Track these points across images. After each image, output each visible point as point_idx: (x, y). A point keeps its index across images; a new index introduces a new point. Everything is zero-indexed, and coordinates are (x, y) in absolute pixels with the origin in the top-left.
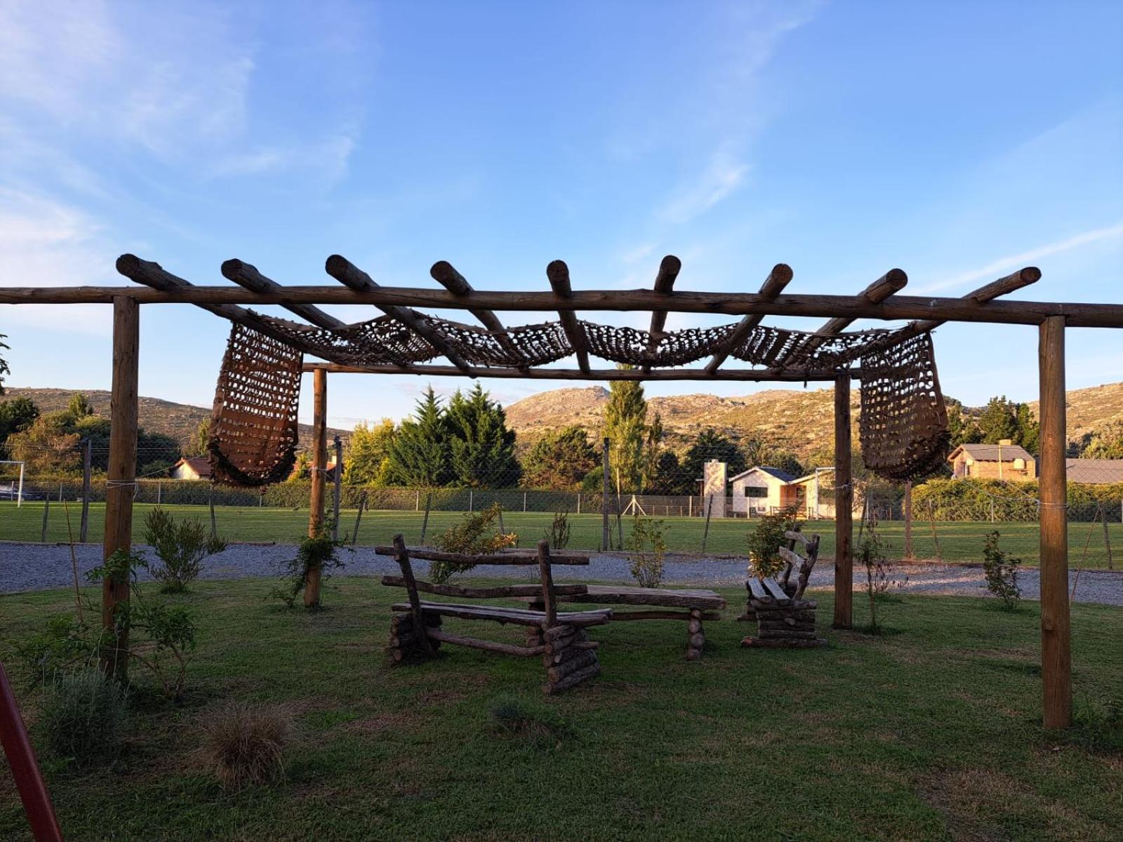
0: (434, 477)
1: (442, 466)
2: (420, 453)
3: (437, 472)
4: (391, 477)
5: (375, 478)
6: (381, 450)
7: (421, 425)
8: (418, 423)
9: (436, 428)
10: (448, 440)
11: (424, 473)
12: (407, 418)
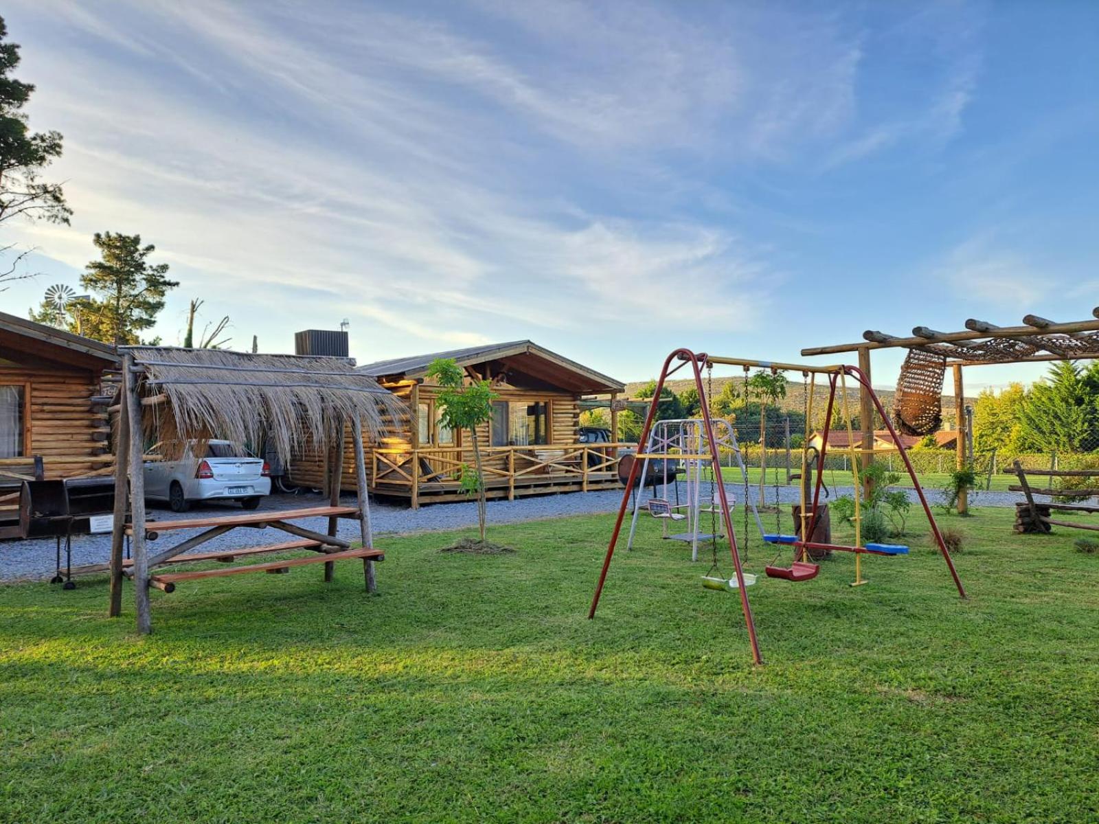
0: (1076, 443)
1: (1086, 431)
2: (1056, 417)
3: (1080, 438)
4: (1023, 444)
5: (1005, 445)
6: (1011, 416)
7: (1056, 388)
8: (1052, 385)
9: (1075, 389)
10: (1091, 402)
11: (1065, 439)
12: (1037, 380)
